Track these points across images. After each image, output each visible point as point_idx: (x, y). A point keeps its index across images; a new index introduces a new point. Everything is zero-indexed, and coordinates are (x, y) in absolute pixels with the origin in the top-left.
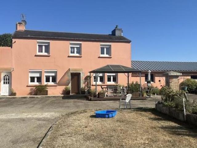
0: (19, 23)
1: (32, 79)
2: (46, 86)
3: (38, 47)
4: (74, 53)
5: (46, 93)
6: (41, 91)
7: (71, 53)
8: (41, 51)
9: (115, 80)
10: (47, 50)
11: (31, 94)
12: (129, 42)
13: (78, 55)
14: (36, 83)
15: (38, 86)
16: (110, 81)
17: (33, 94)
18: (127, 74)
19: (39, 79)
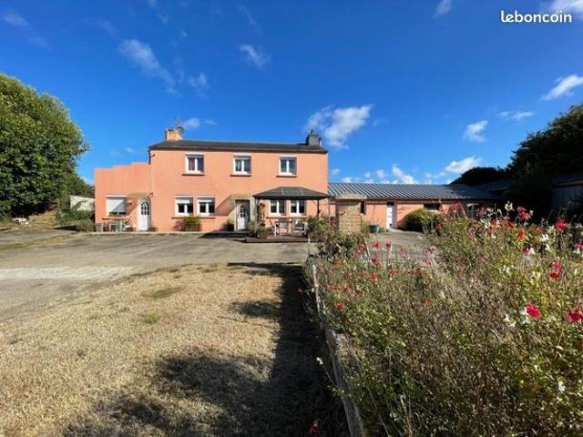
0: (170, 130)
1: (181, 208)
2: (198, 218)
3: (187, 161)
4: (240, 170)
5: (198, 228)
6: (190, 225)
7: (237, 170)
8: (192, 168)
9: (302, 210)
10: (201, 167)
11: (176, 228)
12: (325, 152)
13: (246, 173)
14: (186, 214)
15: (189, 218)
16: (295, 211)
17: (180, 228)
18: (316, 201)
19: (191, 209)
